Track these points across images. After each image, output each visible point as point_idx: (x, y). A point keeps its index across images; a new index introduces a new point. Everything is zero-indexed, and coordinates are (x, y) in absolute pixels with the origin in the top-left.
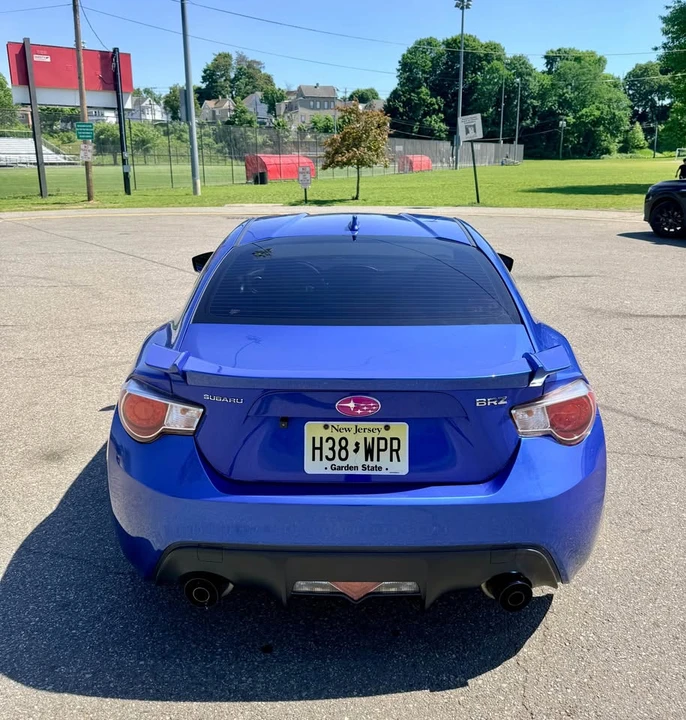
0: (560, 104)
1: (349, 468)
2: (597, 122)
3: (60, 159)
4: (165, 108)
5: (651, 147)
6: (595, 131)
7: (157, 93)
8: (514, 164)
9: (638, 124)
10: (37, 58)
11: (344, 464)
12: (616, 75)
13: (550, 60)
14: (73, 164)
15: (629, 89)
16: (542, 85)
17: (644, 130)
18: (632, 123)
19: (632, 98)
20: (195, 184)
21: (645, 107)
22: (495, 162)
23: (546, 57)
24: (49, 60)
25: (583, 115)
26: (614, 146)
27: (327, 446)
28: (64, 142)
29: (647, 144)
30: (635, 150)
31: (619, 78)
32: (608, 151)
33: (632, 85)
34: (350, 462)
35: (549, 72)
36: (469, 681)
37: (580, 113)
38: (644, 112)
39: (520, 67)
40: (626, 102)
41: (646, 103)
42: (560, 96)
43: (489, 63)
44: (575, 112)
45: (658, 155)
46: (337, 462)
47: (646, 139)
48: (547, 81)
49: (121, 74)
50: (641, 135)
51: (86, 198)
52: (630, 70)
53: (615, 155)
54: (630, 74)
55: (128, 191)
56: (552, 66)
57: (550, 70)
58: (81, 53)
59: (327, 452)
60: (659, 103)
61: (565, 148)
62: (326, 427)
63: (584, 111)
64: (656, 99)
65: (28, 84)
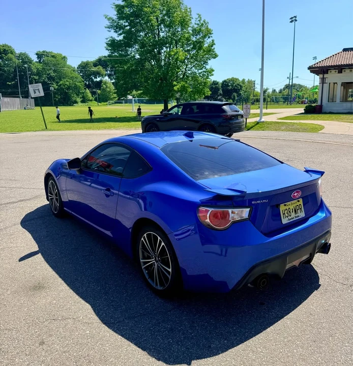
0: (48, 78)
1: (292, 218)
2: (69, 88)
5: (96, 100)
6: (68, 93)
8: (31, 109)
9: (87, 89)
11: (291, 217)
12: (73, 66)
13: (39, 56)
15: (80, 73)
16: (38, 69)
17: (91, 92)
18: (85, 89)
19: (83, 77)
21: (89, 81)
22: (21, 108)
23: (37, 54)
25: (61, 84)
26: (79, 100)
27: (286, 212)
29: (93, 99)
30: (89, 102)
31: (75, 68)
32: (76, 102)
33: (81, 71)
34: (292, 217)
35: (40, 62)
36: (320, 283)
37: (60, 83)
38: (89, 84)
39: (24, 59)
40: (80, 79)
41: (89, 80)
42: (48, 75)
43: (6, 55)
44: (57, 83)
45: (99, 104)
46: (290, 218)
47: (92, 96)
48: (40, 66)
50: (90, 95)
52: (79, 64)
53: (80, 104)
54: (79, 65)
56: (40, 58)
57: (40, 61)
59: (287, 215)
60: (95, 80)
61: (55, 100)
62: (285, 205)
63: (61, 82)
64: (93, 78)
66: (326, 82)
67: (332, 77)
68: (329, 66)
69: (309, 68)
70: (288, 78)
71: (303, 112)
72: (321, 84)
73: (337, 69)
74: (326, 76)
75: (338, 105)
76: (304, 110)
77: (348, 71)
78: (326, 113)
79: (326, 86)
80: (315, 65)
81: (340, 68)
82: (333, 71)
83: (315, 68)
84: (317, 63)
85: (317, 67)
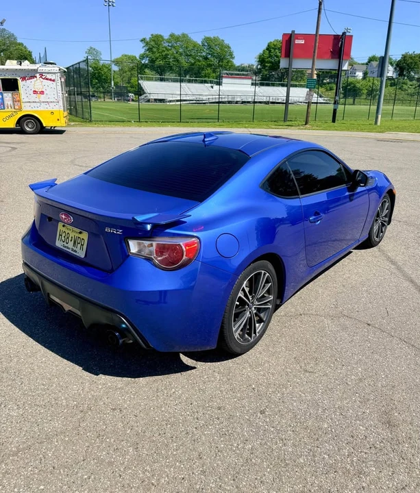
1: (68, 248)
3: (321, 100)
4: (395, 68)
7: (394, 59)
10: (297, 42)
11: (67, 245)
14: (327, 103)
20: (377, 118)
24: (303, 42)
28: (327, 90)
46: (65, 244)
49: (345, 49)
51: (304, 123)
55: (334, 121)
58: (318, 37)
59: (63, 238)
62: (64, 226)
65: (289, 57)
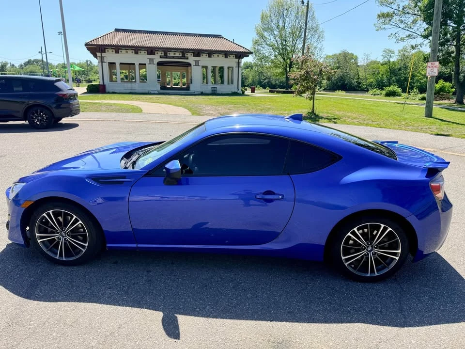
66: (105, 61)
67: (110, 56)
68: (106, 45)
69: (86, 45)
70: (39, 52)
71: (86, 91)
72: (101, 63)
73: (113, 49)
74: (104, 55)
75: (119, 86)
76: (87, 89)
77: (124, 51)
78: (109, 93)
79: (106, 66)
80: (91, 42)
81: (117, 49)
82: (110, 51)
83: (92, 45)
84: (94, 40)
85: (94, 45)
